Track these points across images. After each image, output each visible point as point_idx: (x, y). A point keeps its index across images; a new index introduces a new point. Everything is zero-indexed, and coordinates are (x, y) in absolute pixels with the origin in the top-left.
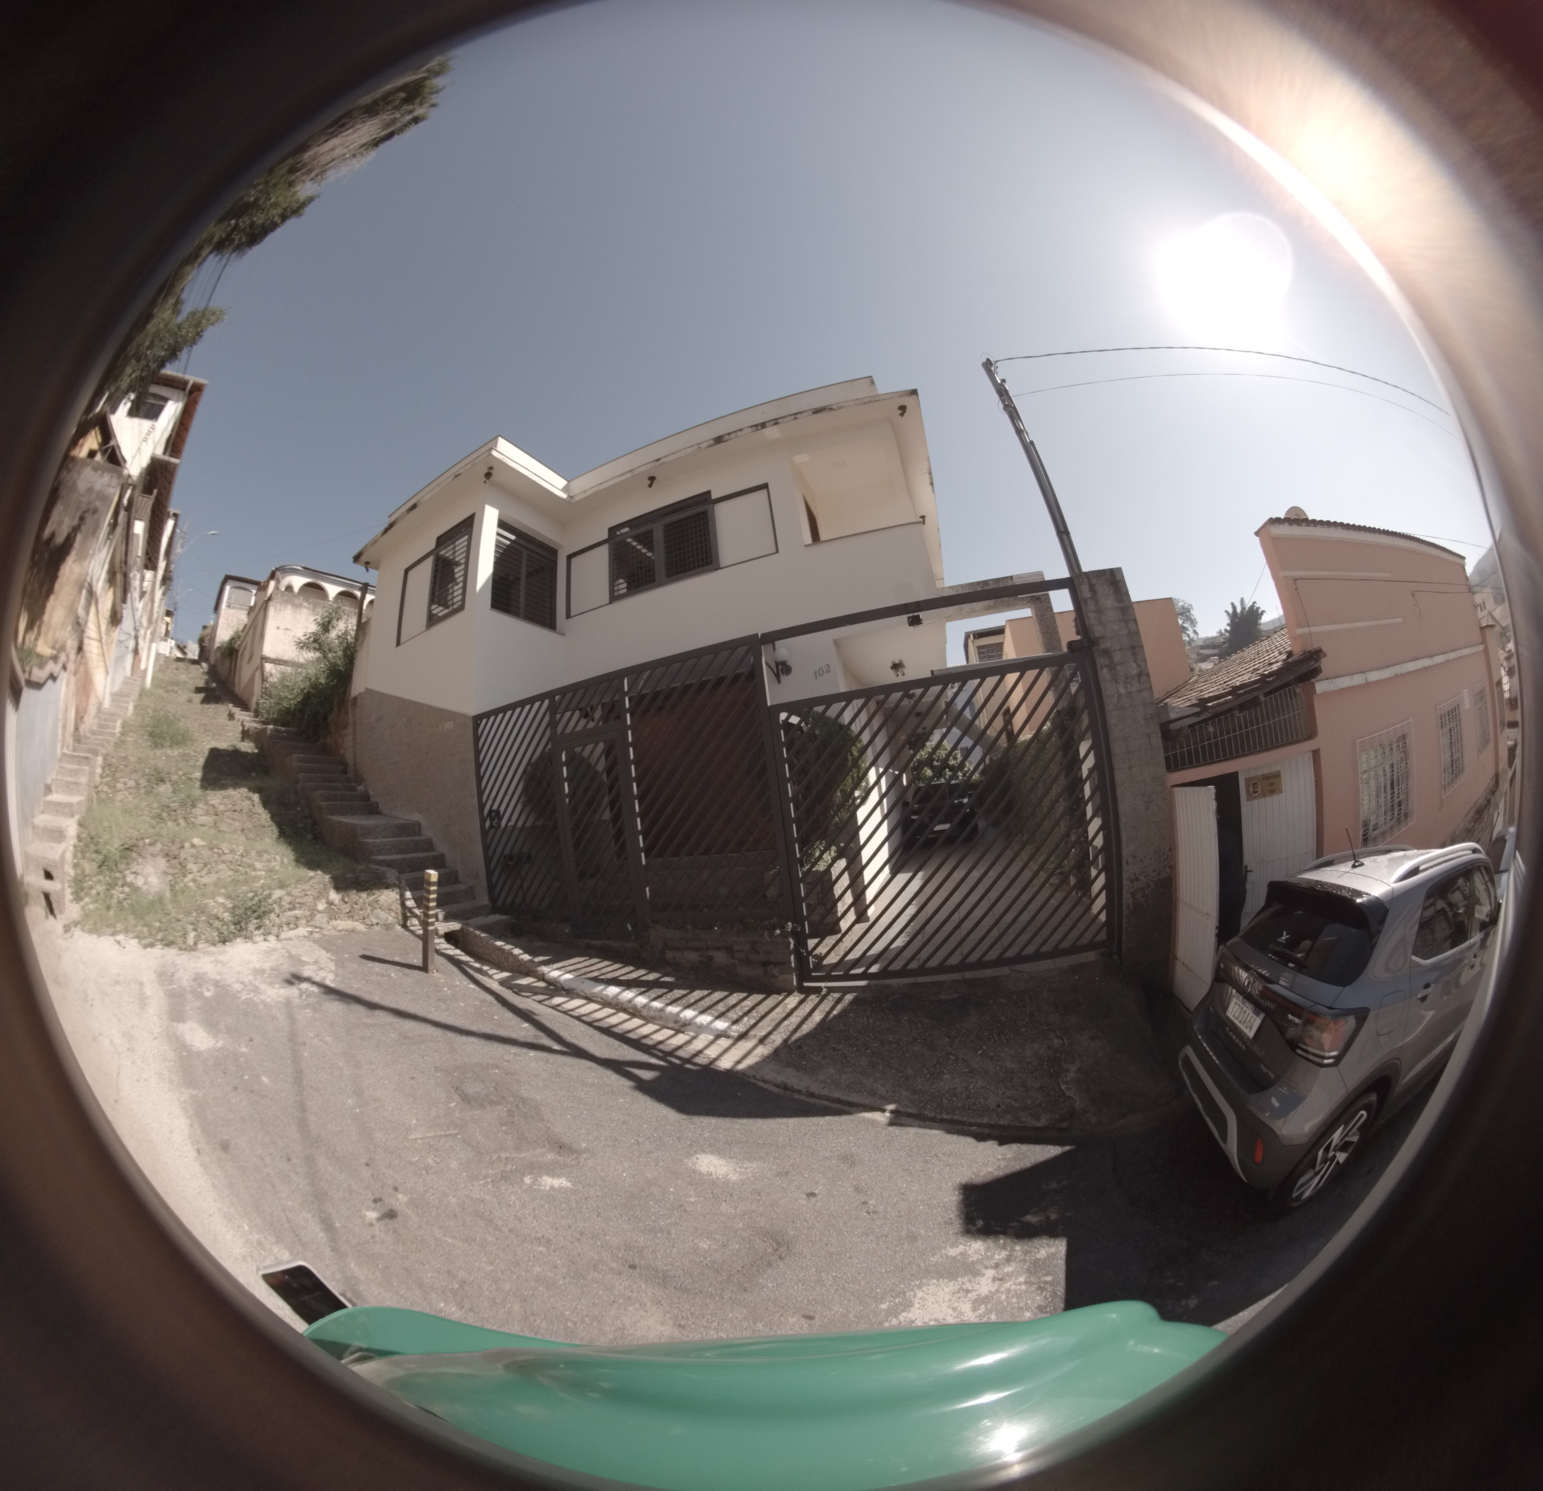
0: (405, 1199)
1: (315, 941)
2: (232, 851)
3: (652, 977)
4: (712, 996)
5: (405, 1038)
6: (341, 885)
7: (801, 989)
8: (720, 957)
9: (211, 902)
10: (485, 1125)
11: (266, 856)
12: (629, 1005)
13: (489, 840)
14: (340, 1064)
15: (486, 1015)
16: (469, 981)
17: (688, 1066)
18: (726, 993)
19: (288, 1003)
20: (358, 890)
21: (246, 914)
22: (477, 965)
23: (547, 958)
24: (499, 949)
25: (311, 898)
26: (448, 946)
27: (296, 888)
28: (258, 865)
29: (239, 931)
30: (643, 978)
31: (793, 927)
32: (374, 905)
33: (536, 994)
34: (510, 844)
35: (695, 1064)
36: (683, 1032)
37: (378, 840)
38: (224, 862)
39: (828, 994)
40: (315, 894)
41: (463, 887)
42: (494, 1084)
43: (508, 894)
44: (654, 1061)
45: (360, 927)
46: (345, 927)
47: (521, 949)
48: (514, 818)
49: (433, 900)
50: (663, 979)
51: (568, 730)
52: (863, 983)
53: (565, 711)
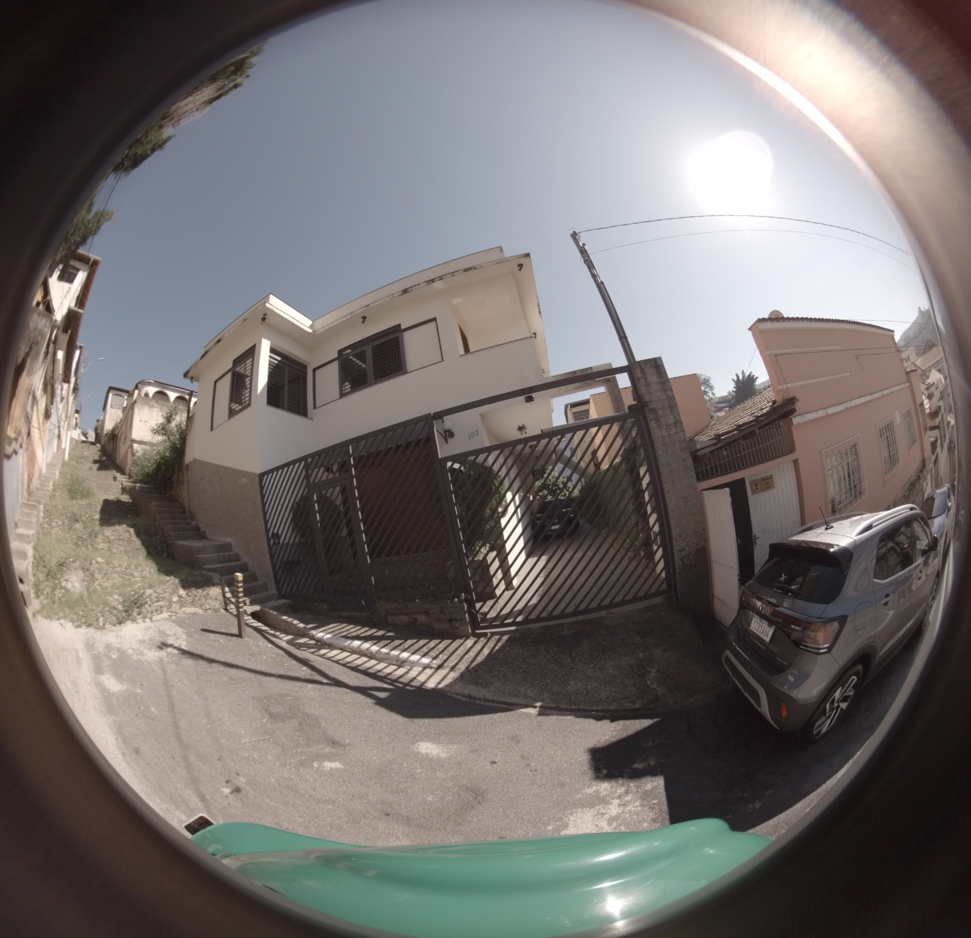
0: (244, 780)
1: (173, 621)
2: (120, 566)
3: (380, 633)
4: (419, 643)
5: (232, 680)
6: (186, 585)
7: (475, 635)
8: (422, 618)
9: (110, 599)
10: (286, 732)
11: (140, 568)
12: (368, 652)
13: (273, 553)
14: (195, 698)
15: (280, 663)
16: (268, 642)
17: (408, 688)
18: (427, 641)
19: (160, 659)
20: (196, 588)
21: (131, 605)
22: (272, 632)
23: (315, 625)
24: (285, 621)
25: (168, 594)
26: (253, 621)
27: (159, 588)
28: (136, 574)
29: (128, 616)
30: (375, 634)
31: (466, 596)
32: (207, 597)
33: (309, 648)
34: (287, 554)
35: (412, 686)
36: (403, 667)
37: (206, 556)
38: (116, 573)
39: (491, 636)
40: (170, 590)
41: (260, 583)
42: (288, 706)
43: (288, 586)
44: (386, 686)
45: (200, 611)
46: (190, 612)
47: (298, 620)
48: (288, 537)
50: (387, 634)
51: (317, 480)
52: (513, 628)
53: (315, 468)
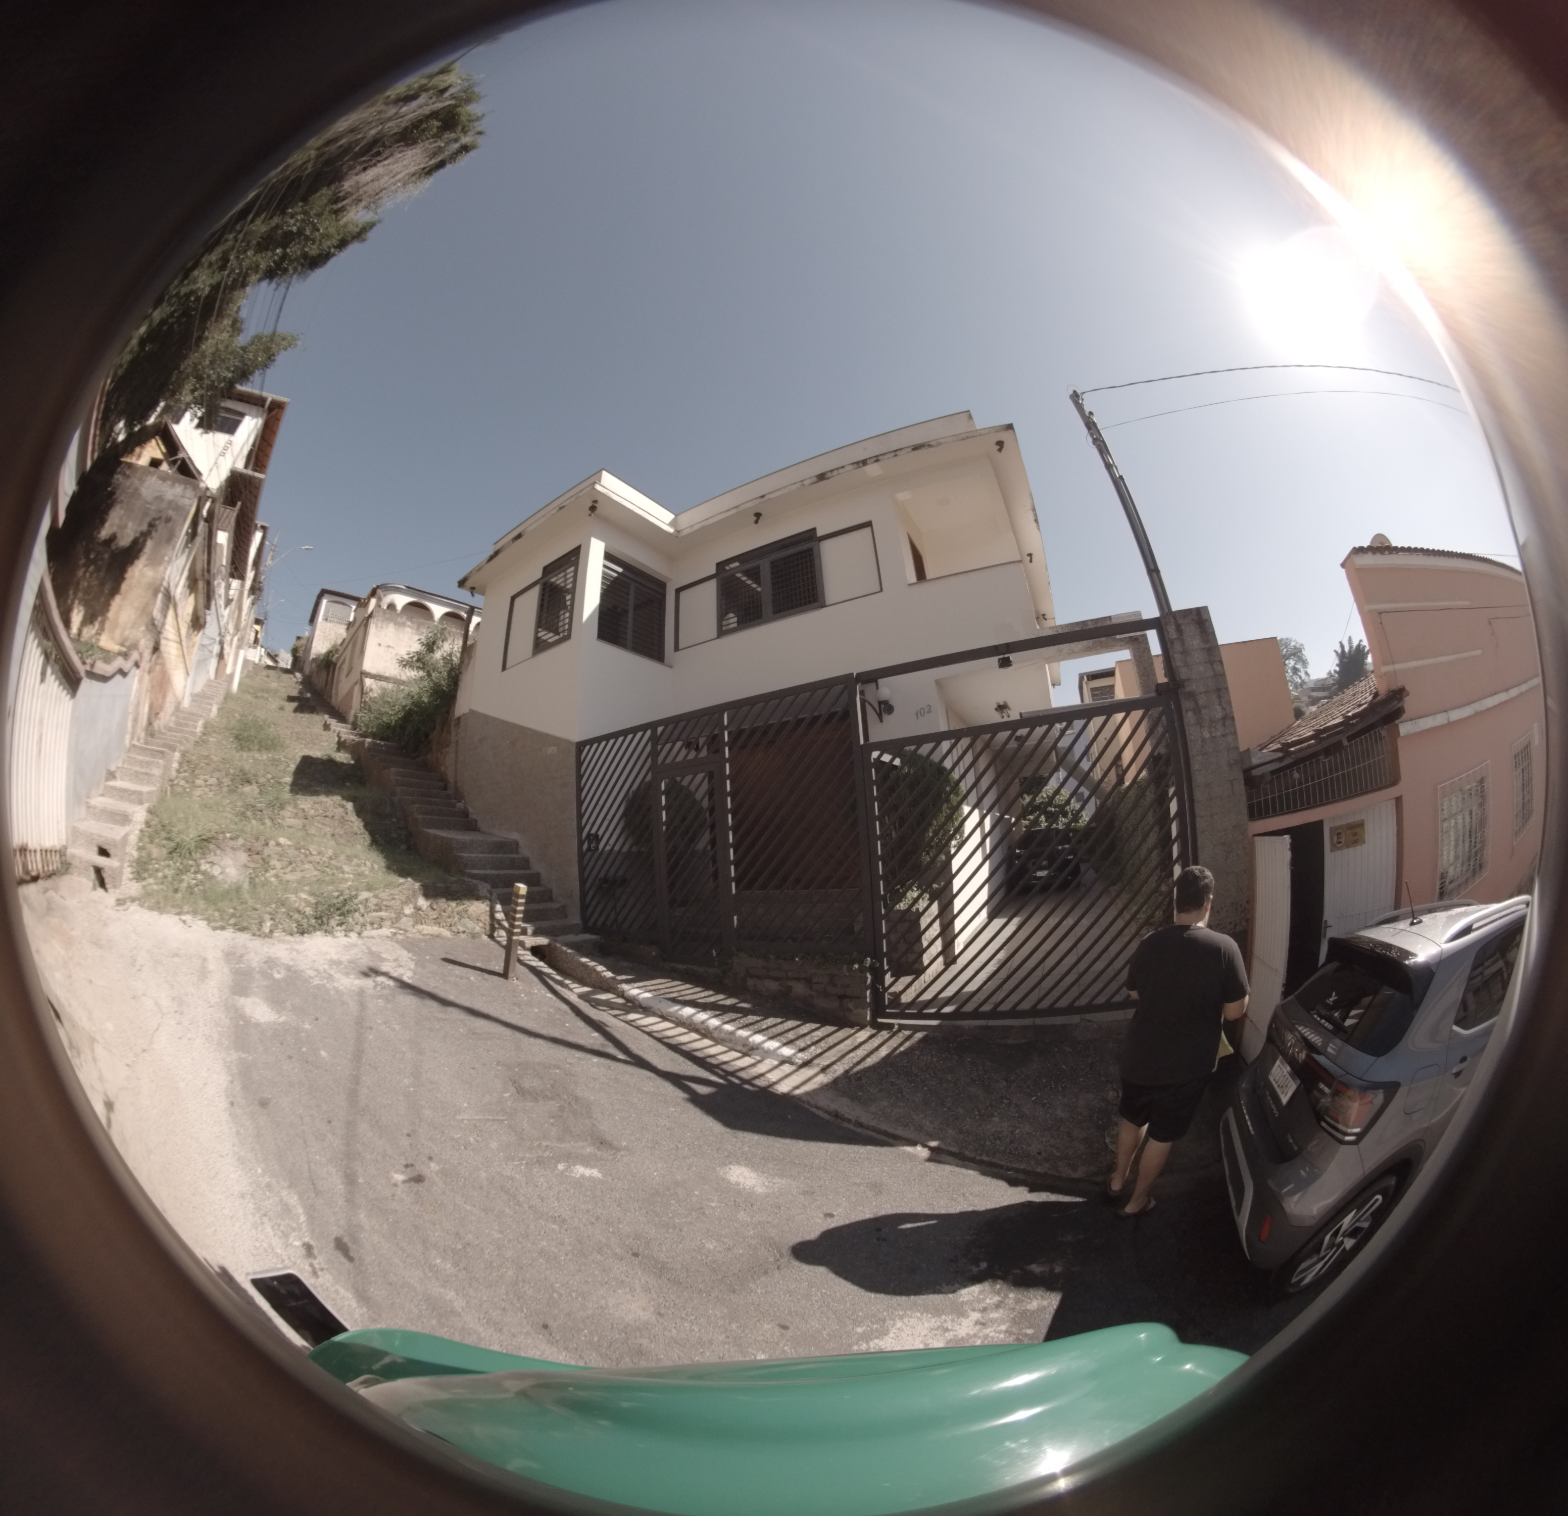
0: (437, 1168)
1: (397, 942)
2: (319, 853)
3: (729, 1002)
4: (784, 1024)
5: (474, 1033)
6: (430, 892)
7: (874, 1025)
8: (799, 988)
9: (293, 897)
10: (534, 1116)
11: (355, 861)
12: (702, 1026)
13: (585, 862)
14: (404, 1049)
15: (558, 1022)
16: (548, 992)
17: (747, 1086)
18: (799, 1023)
19: (361, 992)
20: (448, 899)
21: (329, 911)
22: (559, 978)
23: (630, 977)
24: (584, 965)
25: (399, 902)
26: (532, 957)
27: (384, 891)
28: (346, 868)
29: (320, 925)
30: (720, 1003)
31: (872, 964)
32: (463, 914)
33: (613, 1009)
34: (606, 867)
35: (754, 1085)
36: (750, 1056)
37: (473, 855)
38: (310, 862)
39: (899, 1031)
40: (403, 898)
41: (556, 906)
42: (552, 1082)
43: (600, 915)
44: (714, 1078)
45: (446, 933)
46: (430, 932)
47: (604, 965)
48: (612, 842)
49: (520, 912)
50: (740, 1005)
51: (668, 761)
52: (935, 1023)
53: (667, 742)
